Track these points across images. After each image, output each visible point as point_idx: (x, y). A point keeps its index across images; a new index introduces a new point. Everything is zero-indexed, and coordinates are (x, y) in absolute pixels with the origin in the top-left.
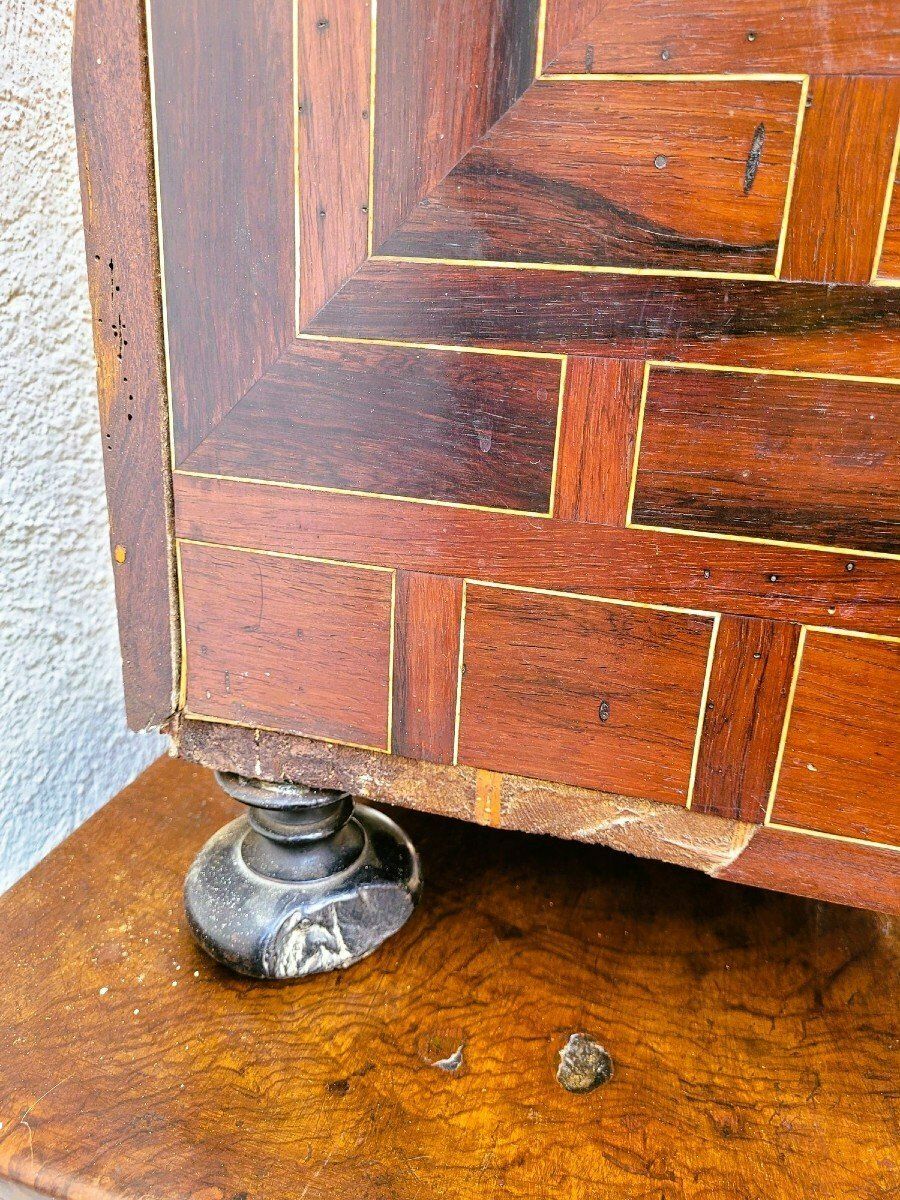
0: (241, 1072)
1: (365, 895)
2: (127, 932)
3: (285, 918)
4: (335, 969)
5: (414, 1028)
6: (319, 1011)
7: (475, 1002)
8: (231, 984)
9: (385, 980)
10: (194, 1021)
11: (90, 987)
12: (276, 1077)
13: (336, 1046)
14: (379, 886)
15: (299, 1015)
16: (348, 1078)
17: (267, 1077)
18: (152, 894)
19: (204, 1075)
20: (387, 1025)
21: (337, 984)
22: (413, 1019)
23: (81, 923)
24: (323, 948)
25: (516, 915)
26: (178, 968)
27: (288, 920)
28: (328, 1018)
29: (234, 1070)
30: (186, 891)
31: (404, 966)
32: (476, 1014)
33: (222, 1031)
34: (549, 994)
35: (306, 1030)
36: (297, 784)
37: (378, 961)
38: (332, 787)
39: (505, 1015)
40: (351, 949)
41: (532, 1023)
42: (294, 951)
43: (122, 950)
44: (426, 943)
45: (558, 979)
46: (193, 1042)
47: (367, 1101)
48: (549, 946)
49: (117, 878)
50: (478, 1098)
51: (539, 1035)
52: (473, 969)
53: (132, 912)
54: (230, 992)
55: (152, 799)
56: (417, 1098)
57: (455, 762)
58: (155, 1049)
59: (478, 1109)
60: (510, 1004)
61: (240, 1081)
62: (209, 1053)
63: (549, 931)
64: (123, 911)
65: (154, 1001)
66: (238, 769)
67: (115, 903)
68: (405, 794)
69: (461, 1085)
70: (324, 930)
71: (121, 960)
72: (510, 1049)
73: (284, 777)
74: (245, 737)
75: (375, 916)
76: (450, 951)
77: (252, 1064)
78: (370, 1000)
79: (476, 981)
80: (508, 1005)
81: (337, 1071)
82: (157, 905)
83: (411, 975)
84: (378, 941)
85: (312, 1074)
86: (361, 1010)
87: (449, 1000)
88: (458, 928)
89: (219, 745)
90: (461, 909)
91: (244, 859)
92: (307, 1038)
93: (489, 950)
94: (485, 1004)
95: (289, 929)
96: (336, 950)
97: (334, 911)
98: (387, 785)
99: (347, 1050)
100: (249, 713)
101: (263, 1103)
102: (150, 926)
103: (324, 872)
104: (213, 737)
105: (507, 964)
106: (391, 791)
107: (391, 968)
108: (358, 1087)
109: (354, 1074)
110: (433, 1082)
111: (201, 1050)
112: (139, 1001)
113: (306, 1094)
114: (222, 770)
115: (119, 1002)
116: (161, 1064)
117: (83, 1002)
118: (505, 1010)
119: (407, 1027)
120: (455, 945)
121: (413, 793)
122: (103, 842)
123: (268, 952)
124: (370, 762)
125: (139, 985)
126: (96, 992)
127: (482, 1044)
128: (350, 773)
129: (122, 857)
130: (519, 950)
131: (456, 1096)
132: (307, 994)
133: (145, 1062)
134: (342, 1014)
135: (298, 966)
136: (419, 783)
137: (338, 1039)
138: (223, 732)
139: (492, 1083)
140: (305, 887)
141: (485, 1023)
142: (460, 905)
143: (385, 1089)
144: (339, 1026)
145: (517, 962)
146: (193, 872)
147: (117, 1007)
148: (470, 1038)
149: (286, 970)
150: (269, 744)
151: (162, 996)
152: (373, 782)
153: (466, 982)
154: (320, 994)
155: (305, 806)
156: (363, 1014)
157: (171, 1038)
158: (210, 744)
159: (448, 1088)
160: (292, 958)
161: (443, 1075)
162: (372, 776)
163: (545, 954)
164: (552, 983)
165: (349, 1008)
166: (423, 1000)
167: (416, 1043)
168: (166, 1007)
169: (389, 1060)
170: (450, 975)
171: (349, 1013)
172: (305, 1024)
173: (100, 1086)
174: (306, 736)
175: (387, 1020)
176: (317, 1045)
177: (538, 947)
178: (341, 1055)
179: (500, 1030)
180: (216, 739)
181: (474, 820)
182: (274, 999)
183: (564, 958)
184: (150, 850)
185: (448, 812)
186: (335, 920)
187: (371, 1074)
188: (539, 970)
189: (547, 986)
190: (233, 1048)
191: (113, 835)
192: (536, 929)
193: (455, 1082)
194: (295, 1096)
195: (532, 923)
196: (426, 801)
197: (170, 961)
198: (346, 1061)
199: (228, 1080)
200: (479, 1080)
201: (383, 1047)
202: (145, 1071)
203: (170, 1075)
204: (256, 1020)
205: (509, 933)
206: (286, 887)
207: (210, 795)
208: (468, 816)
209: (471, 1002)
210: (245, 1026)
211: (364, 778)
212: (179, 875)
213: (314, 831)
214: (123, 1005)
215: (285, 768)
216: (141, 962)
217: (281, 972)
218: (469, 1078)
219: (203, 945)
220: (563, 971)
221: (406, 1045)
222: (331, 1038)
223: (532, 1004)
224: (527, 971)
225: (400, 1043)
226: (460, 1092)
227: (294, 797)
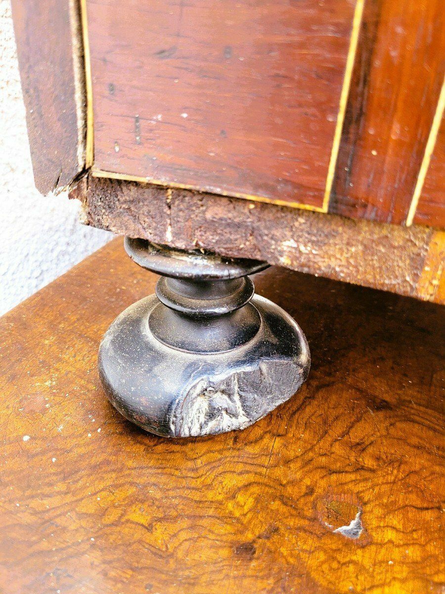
0: (149, 528)
1: (264, 367)
2: (51, 387)
3: (192, 385)
4: (234, 431)
5: (311, 491)
6: (221, 469)
7: (363, 468)
8: (139, 438)
9: (277, 443)
10: (106, 472)
11: (15, 435)
12: (183, 535)
13: (238, 504)
14: (277, 361)
15: (201, 472)
16: (254, 541)
17: (175, 535)
18: (74, 357)
19: (114, 528)
20: (284, 486)
21: (233, 444)
22: (307, 481)
23: (14, 377)
24: (224, 412)
25: (382, 390)
26: (94, 420)
27: (195, 387)
28: (229, 476)
29: (142, 525)
30: (100, 355)
31: (292, 430)
32: (366, 480)
33: (132, 484)
34: (430, 464)
35: (209, 487)
36: (209, 254)
37: (268, 426)
38: (248, 255)
39: (394, 482)
40: (248, 414)
41: (421, 492)
42: (198, 415)
43: (46, 402)
44: (308, 410)
45: (435, 450)
46: (103, 494)
47: (276, 569)
48: (418, 419)
49: (47, 342)
50: (387, 571)
51: (431, 505)
52: (355, 436)
53: (57, 370)
54: (138, 445)
55: (79, 286)
56: (325, 567)
57: (409, 222)
58: (69, 498)
59: (389, 584)
60: (395, 472)
61: (149, 538)
62: (120, 506)
63: (415, 406)
64: (49, 369)
65: (71, 451)
66: (147, 235)
67: (44, 362)
68: (333, 263)
69: (367, 555)
70: (225, 397)
71: (44, 411)
72: (406, 518)
73: (197, 244)
74: (156, 198)
75: (271, 386)
76: (331, 419)
77: (160, 520)
78: (266, 461)
79: (360, 448)
80: (394, 474)
81: (242, 532)
82: (78, 366)
83: (299, 439)
84: (271, 408)
85: (218, 535)
86: (259, 470)
87: (338, 465)
88: (334, 398)
89: (129, 209)
90: (333, 382)
91: (152, 330)
92: (210, 495)
93: (365, 419)
94: (373, 471)
95: (195, 395)
96: (235, 415)
97: (236, 381)
98: (314, 252)
99: (250, 510)
100: (161, 168)
101: (172, 564)
102: (72, 382)
103: (227, 344)
104: (122, 200)
105: (384, 433)
106: (318, 259)
107: (281, 431)
108: (265, 552)
109: (259, 537)
110: (338, 550)
111: (112, 501)
112: (57, 450)
113: (215, 556)
114: (131, 237)
115: (39, 449)
116: (73, 515)
117: (7, 447)
118: (393, 478)
119: (304, 489)
120: (334, 413)
121: (344, 263)
122: (38, 315)
123: (175, 417)
124: (297, 224)
125: (59, 435)
126: (19, 439)
127: (378, 511)
128: (272, 238)
129: (52, 327)
130: (392, 421)
131: (364, 568)
132: (209, 451)
133: (59, 512)
134: (241, 473)
135: (201, 428)
136: (353, 249)
137: (240, 498)
138: (133, 192)
139: (396, 554)
140: (209, 358)
141: (376, 490)
142: (332, 379)
143: (292, 555)
144: (240, 485)
145: (392, 431)
146: (106, 340)
147: (37, 455)
148: (365, 504)
149: (190, 429)
150: (181, 207)
151: (78, 446)
152: (297, 249)
153: (351, 448)
154: (220, 451)
155: (217, 277)
156: (260, 474)
157: (84, 487)
158: (120, 207)
159: (354, 558)
160: (196, 421)
161: (348, 544)
162: (297, 241)
163: (416, 426)
164: (429, 453)
165: (248, 468)
166: (315, 463)
167: (314, 507)
168: (82, 457)
169: (292, 523)
170: (336, 440)
171: (248, 472)
172: (209, 481)
173: (14, 535)
174: (225, 194)
175: (285, 482)
176: (221, 503)
177: (408, 419)
178: (245, 515)
179: (392, 498)
180: (125, 202)
181: (414, 294)
182: (178, 455)
183: (435, 430)
184: (75, 322)
185: (383, 285)
186: (236, 388)
187: (276, 537)
188: (414, 441)
189: (426, 456)
190: (142, 502)
191: (46, 309)
192: (402, 403)
193: (359, 552)
194: (204, 558)
195: (397, 397)
196: (358, 271)
197: (86, 414)
198: (250, 522)
199: (137, 536)
200: (383, 551)
201: (283, 509)
202: (58, 520)
203: (82, 527)
204: (162, 474)
205: (381, 406)
206: (192, 357)
207: (123, 284)
208: (409, 289)
209: (360, 468)
210: (153, 480)
211: (289, 244)
212: (96, 341)
213: (220, 305)
214: (43, 453)
215: (198, 233)
216: (60, 415)
217: (185, 433)
218: (373, 548)
219: (114, 404)
220: (436, 442)
221: (306, 508)
222: (234, 497)
223: (415, 472)
224: (403, 440)
225: (300, 506)
226: (367, 563)
227: (206, 267)
